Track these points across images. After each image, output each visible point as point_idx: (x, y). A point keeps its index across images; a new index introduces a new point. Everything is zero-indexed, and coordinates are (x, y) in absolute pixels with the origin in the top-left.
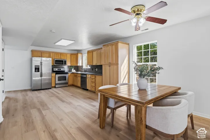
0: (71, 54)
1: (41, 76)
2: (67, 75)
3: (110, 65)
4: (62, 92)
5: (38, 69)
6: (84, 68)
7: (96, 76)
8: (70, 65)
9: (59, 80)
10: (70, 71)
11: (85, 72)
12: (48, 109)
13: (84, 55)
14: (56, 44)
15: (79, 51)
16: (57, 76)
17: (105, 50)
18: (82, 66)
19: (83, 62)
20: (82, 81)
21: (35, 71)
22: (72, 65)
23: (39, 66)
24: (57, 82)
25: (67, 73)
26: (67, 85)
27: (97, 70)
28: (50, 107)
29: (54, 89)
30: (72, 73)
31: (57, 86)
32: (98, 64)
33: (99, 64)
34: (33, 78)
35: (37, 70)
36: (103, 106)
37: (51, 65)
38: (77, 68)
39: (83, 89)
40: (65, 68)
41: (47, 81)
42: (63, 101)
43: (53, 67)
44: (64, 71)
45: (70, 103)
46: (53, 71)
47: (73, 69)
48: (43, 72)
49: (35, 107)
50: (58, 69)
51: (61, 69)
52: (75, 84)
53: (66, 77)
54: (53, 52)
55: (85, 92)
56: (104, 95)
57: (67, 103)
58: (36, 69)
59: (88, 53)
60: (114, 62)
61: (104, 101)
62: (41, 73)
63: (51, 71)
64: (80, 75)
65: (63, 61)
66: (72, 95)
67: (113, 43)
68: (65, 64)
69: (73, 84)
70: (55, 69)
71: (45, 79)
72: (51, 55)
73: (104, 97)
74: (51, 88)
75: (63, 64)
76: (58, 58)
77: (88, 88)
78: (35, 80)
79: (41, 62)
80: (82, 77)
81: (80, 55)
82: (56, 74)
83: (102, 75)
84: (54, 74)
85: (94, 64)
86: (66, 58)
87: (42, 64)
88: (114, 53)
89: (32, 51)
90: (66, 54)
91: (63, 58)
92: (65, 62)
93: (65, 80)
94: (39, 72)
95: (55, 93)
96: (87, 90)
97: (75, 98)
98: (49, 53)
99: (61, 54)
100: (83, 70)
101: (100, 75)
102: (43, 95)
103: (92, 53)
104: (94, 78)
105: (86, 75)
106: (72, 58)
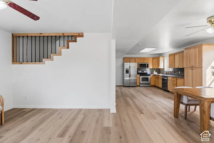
0: (153, 58)
1: (130, 77)
2: (149, 77)
3: (193, 68)
4: (145, 90)
5: (128, 71)
6: (165, 70)
7: (177, 79)
8: (152, 68)
9: (143, 80)
10: (152, 73)
11: (167, 74)
12: (136, 99)
13: (165, 58)
14: (140, 52)
15: (161, 55)
16: (141, 77)
17: (187, 53)
18: (164, 69)
19: (165, 65)
20: (163, 83)
21: (126, 73)
22: (154, 68)
23: (128, 69)
24: (141, 82)
25: (149, 75)
26: (149, 85)
27: (179, 73)
28: (137, 98)
29: (139, 87)
30: (154, 75)
31: (141, 85)
32: (180, 67)
33: (182, 67)
34: (125, 78)
35: (127, 73)
36: (177, 101)
37: (136, 68)
38: (159, 71)
39: (164, 90)
40: (148, 71)
41: (133, 81)
42: (146, 96)
43: (138, 69)
44: (147, 73)
45: (151, 99)
46: (138, 73)
47: (155, 72)
48: (131, 73)
49: (128, 96)
50: (142, 72)
51: (144, 72)
52: (157, 85)
53: (148, 78)
54: (138, 58)
55: (166, 93)
56: (177, 92)
57: (149, 98)
58: (126, 71)
59: (169, 56)
60: (198, 66)
61: (177, 97)
62: (130, 74)
63: (136, 73)
64: (161, 78)
65: (146, 64)
66: (153, 94)
67: (196, 46)
68: (148, 67)
69: (155, 85)
70: (139, 71)
71: (132, 80)
72: (137, 60)
73: (177, 94)
74: (136, 87)
75: (146, 67)
76: (142, 62)
77: (169, 90)
78: (126, 80)
79: (130, 66)
80: (163, 80)
81: (161, 59)
82: (140, 75)
83: (184, 78)
84: (138, 76)
85: (176, 67)
86: (148, 62)
87: (130, 68)
88: (197, 56)
89: (124, 58)
90: (149, 58)
91: (145, 62)
92: (148, 65)
93: (148, 81)
94: (128, 73)
95: (140, 90)
96: (169, 91)
97: (156, 96)
98: (135, 58)
99: (144, 58)
100: (165, 73)
101: (182, 78)
102: (132, 90)
103: (173, 56)
104: (176, 80)
105: (167, 77)
106: (154, 61)
